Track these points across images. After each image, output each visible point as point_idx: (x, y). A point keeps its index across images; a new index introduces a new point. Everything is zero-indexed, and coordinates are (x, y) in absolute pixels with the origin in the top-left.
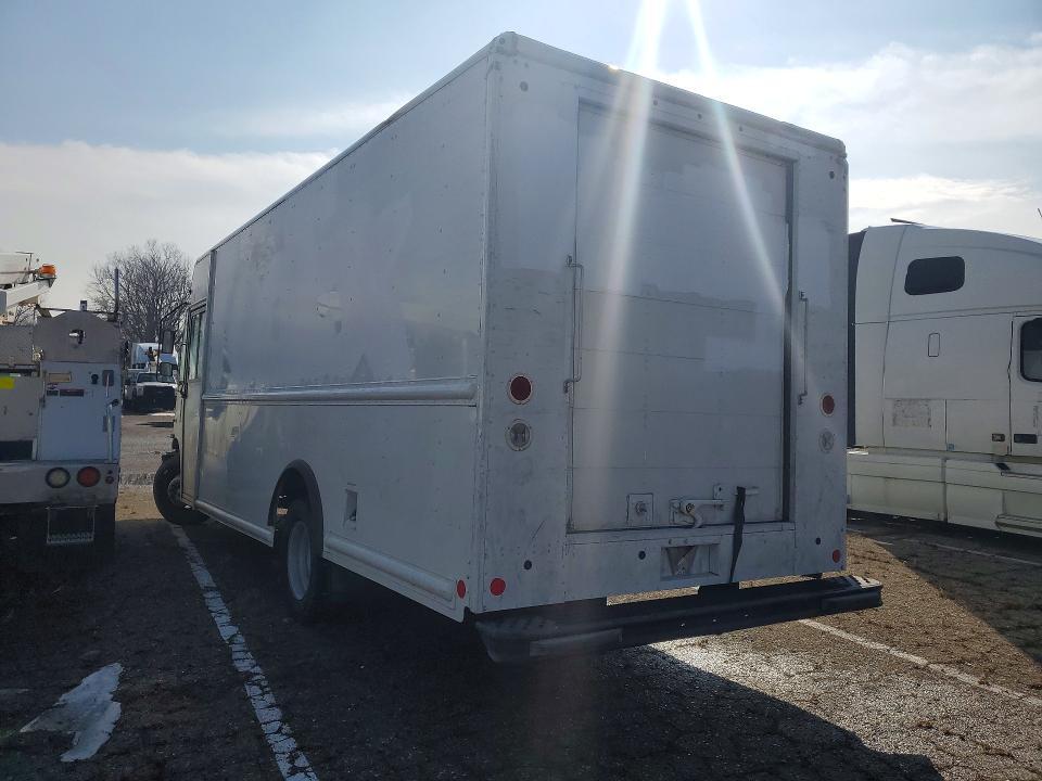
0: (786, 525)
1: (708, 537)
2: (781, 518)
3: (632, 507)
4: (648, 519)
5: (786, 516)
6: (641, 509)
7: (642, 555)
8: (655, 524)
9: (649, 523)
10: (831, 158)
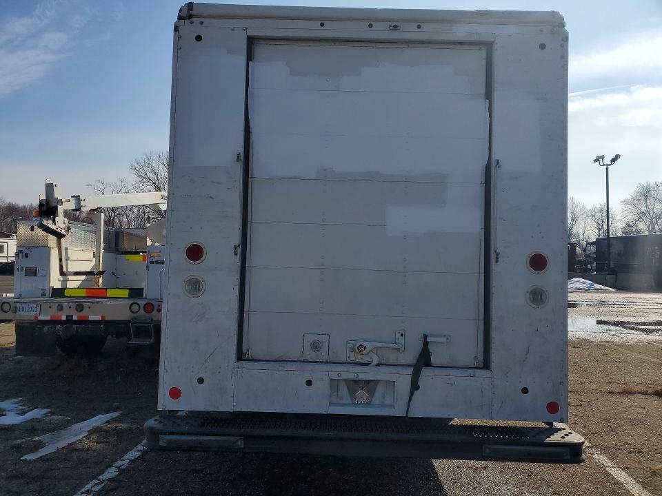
0: (484, 372)
1: (383, 374)
2: (481, 365)
3: (307, 345)
4: (323, 354)
5: (486, 365)
6: (316, 346)
7: (309, 383)
8: (331, 359)
9: (325, 358)
10: (541, 31)
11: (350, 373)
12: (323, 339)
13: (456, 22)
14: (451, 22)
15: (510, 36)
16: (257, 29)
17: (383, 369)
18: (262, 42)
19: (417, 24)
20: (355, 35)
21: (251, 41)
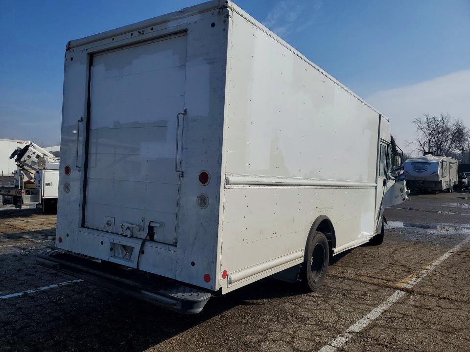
0: (175, 248)
1: (131, 243)
3: (106, 222)
4: (111, 229)
6: (108, 224)
7: (102, 243)
8: (115, 232)
9: (112, 231)
10: (213, 14)
11: (118, 240)
12: (112, 219)
13: (169, 21)
14: (166, 21)
15: (196, 22)
16: (92, 48)
17: (131, 240)
18: (96, 55)
19: (151, 28)
20: (124, 42)
21: (91, 56)
